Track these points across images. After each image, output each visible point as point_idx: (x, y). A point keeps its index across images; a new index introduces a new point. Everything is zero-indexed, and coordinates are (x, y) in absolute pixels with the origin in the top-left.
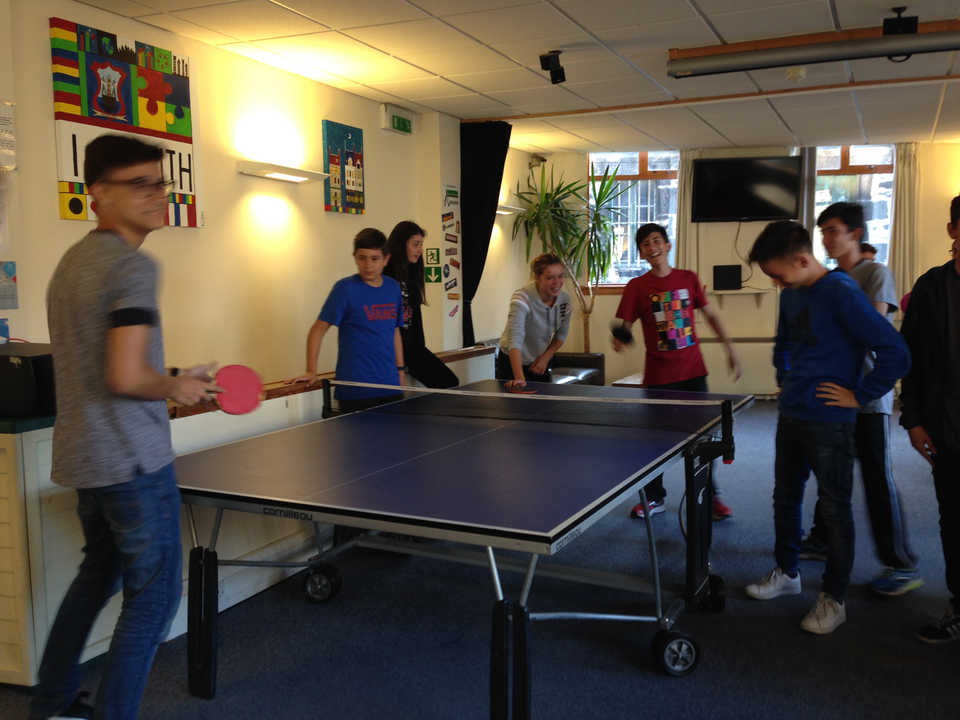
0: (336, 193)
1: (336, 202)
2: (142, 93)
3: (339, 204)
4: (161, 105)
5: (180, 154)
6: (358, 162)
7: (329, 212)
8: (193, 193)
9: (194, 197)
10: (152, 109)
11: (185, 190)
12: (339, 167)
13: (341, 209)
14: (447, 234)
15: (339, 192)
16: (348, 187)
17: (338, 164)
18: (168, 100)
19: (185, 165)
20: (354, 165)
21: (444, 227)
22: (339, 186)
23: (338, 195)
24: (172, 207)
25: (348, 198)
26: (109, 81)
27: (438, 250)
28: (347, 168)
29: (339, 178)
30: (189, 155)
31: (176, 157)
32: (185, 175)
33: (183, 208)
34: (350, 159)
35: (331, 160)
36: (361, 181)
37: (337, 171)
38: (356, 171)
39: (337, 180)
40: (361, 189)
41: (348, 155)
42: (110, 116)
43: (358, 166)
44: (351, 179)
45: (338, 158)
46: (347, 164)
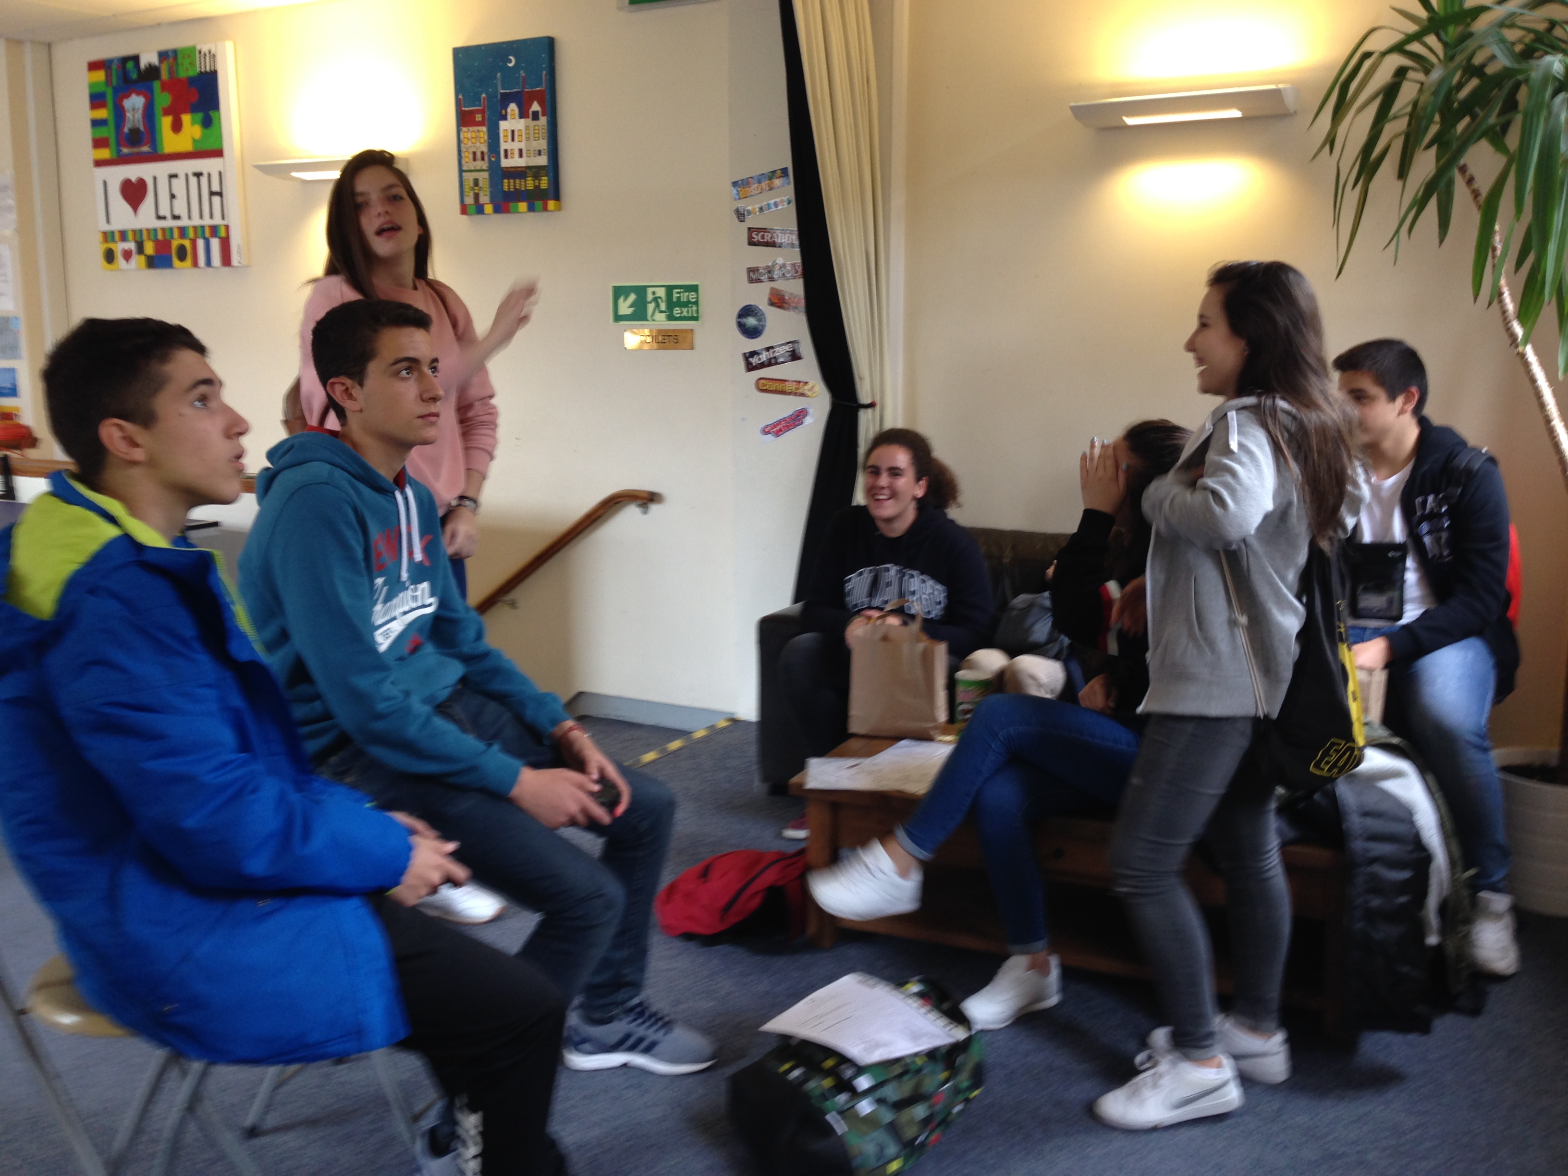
0: (476, 182)
1: (477, 196)
2: (166, 112)
3: (484, 199)
4: (186, 118)
5: (209, 175)
7: (469, 217)
9: (227, 227)
10: (177, 127)
11: (217, 221)
12: (484, 129)
13: (489, 208)
14: (750, 229)
15: (484, 177)
16: (505, 163)
17: (481, 124)
18: (193, 110)
19: (216, 188)
20: (523, 115)
21: (741, 215)
22: (484, 165)
23: (481, 184)
24: (201, 243)
25: (507, 185)
26: (134, 109)
28: (503, 125)
29: (485, 149)
30: (220, 174)
31: (204, 180)
32: (216, 200)
33: (215, 243)
34: (513, 107)
35: (464, 119)
36: (543, 144)
37: (477, 137)
38: (527, 127)
39: (479, 155)
40: (543, 161)
41: (506, 99)
42: (135, 150)
43: (536, 116)
44: (515, 146)
45: (482, 112)
46: (505, 118)
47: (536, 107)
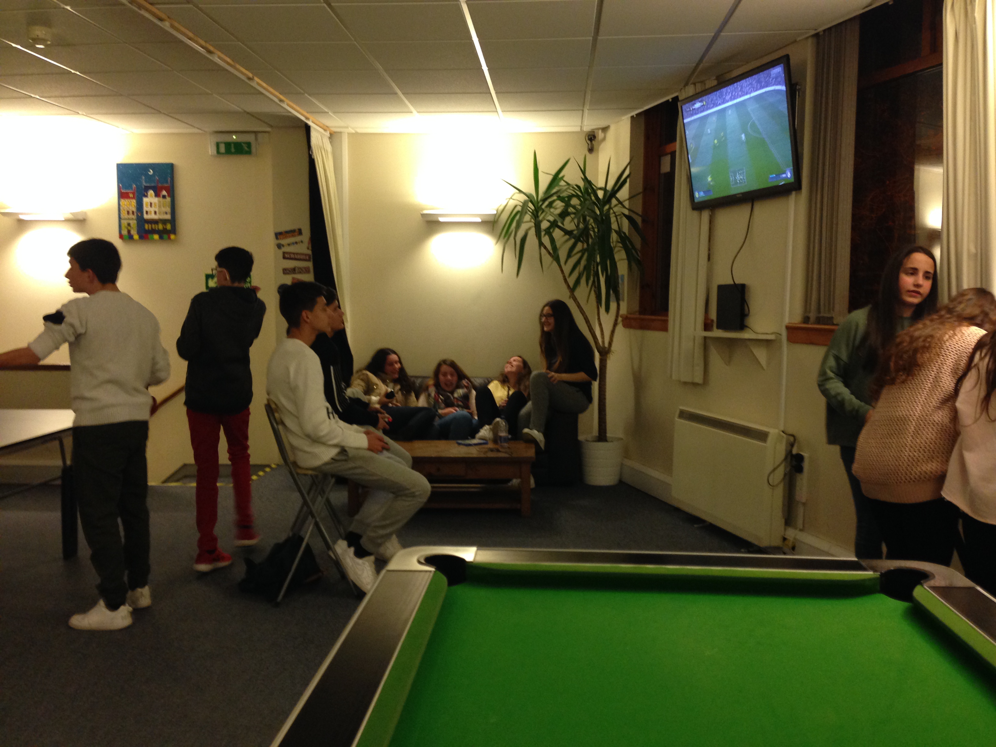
0: (129, 225)
1: (129, 232)
3: (134, 232)
7: (124, 240)
12: (134, 201)
13: (136, 237)
14: (284, 253)
15: (134, 223)
16: (145, 216)
17: (134, 198)
20: (157, 196)
21: (279, 246)
22: (134, 217)
23: (132, 225)
25: (148, 227)
28: (145, 200)
29: (134, 210)
34: (151, 192)
35: (122, 195)
36: (168, 210)
37: (131, 204)
38: (159, 202)
39: (131, 212)
40: (168, 217)
41: (147, 189)
43: (164, 197)
44: (152, 210)
45: (133, 193)
46: (146, 196)
47: (164, 193)
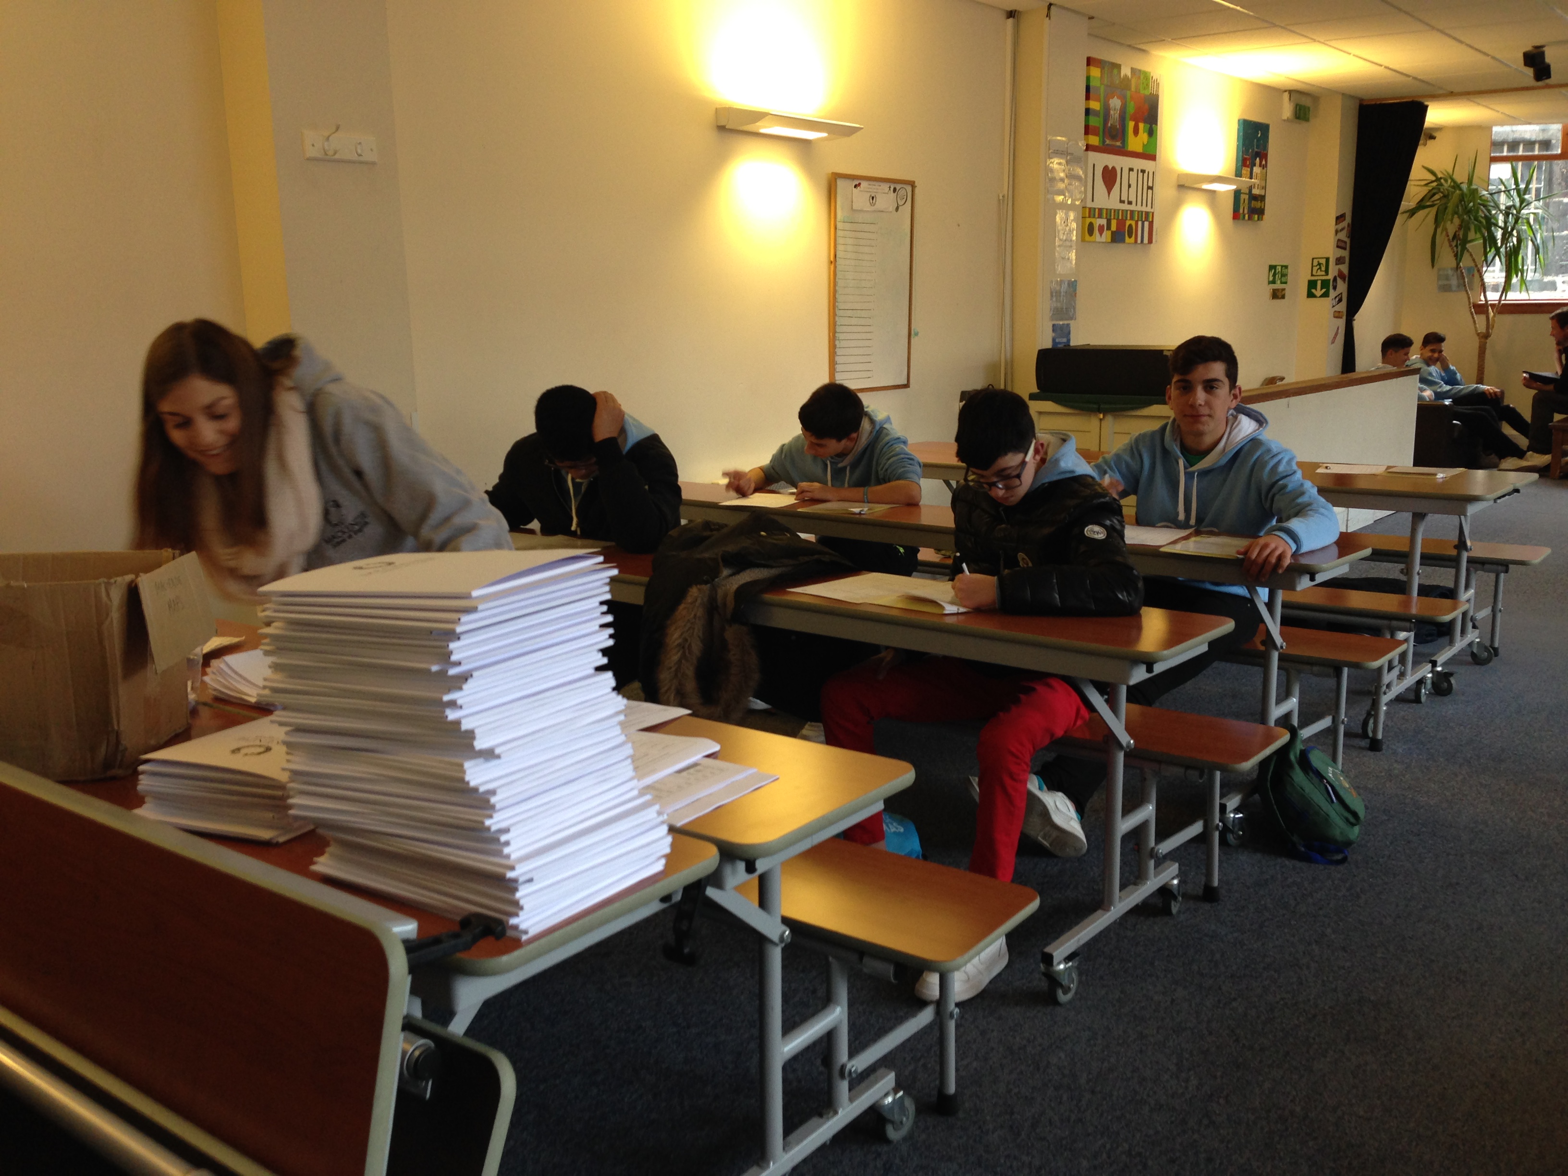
0: (1243, 200)
1: (1243, 209)
2: (1131, 119)
3: (1246, 211)
4: (1141, 126)
5: (1148, 173)
6: (1264, 162)
7: (1236, 221)
8: (1152, 211)
9: (1153, 214)
10: (1136, 131)
11: (1149, 209)
12: (1249, 169)
13: (1245, 216)
14: (1338, 240)
15: (1247, 197)
16: (1254, 192)
17: (1247, 167)
18: (1145, 122)
19: (1150, 184)
20: (1260, 165)
21: (1337, 232)
22: (1246, 191)
23: (1245, 202)
24: (1140, 223)
25: (1253, 204)
26: (1115, 110)
27: (1327, 260)
28: (1255, 170)
29: (1248, 182)
30: (1153, 173)
31: (1146, 175)
32: (1150, 191)
33: (1146, 224)
34: (1258, 160)
35: (1243, 162)
36: (1264, 183)
38: (1261, 172)
40: (1263, 192)
41: (1256, 155)
42: (1113, 143)
43: (1263, 167)
45: (1249, 160)
46: (1255, 165)
